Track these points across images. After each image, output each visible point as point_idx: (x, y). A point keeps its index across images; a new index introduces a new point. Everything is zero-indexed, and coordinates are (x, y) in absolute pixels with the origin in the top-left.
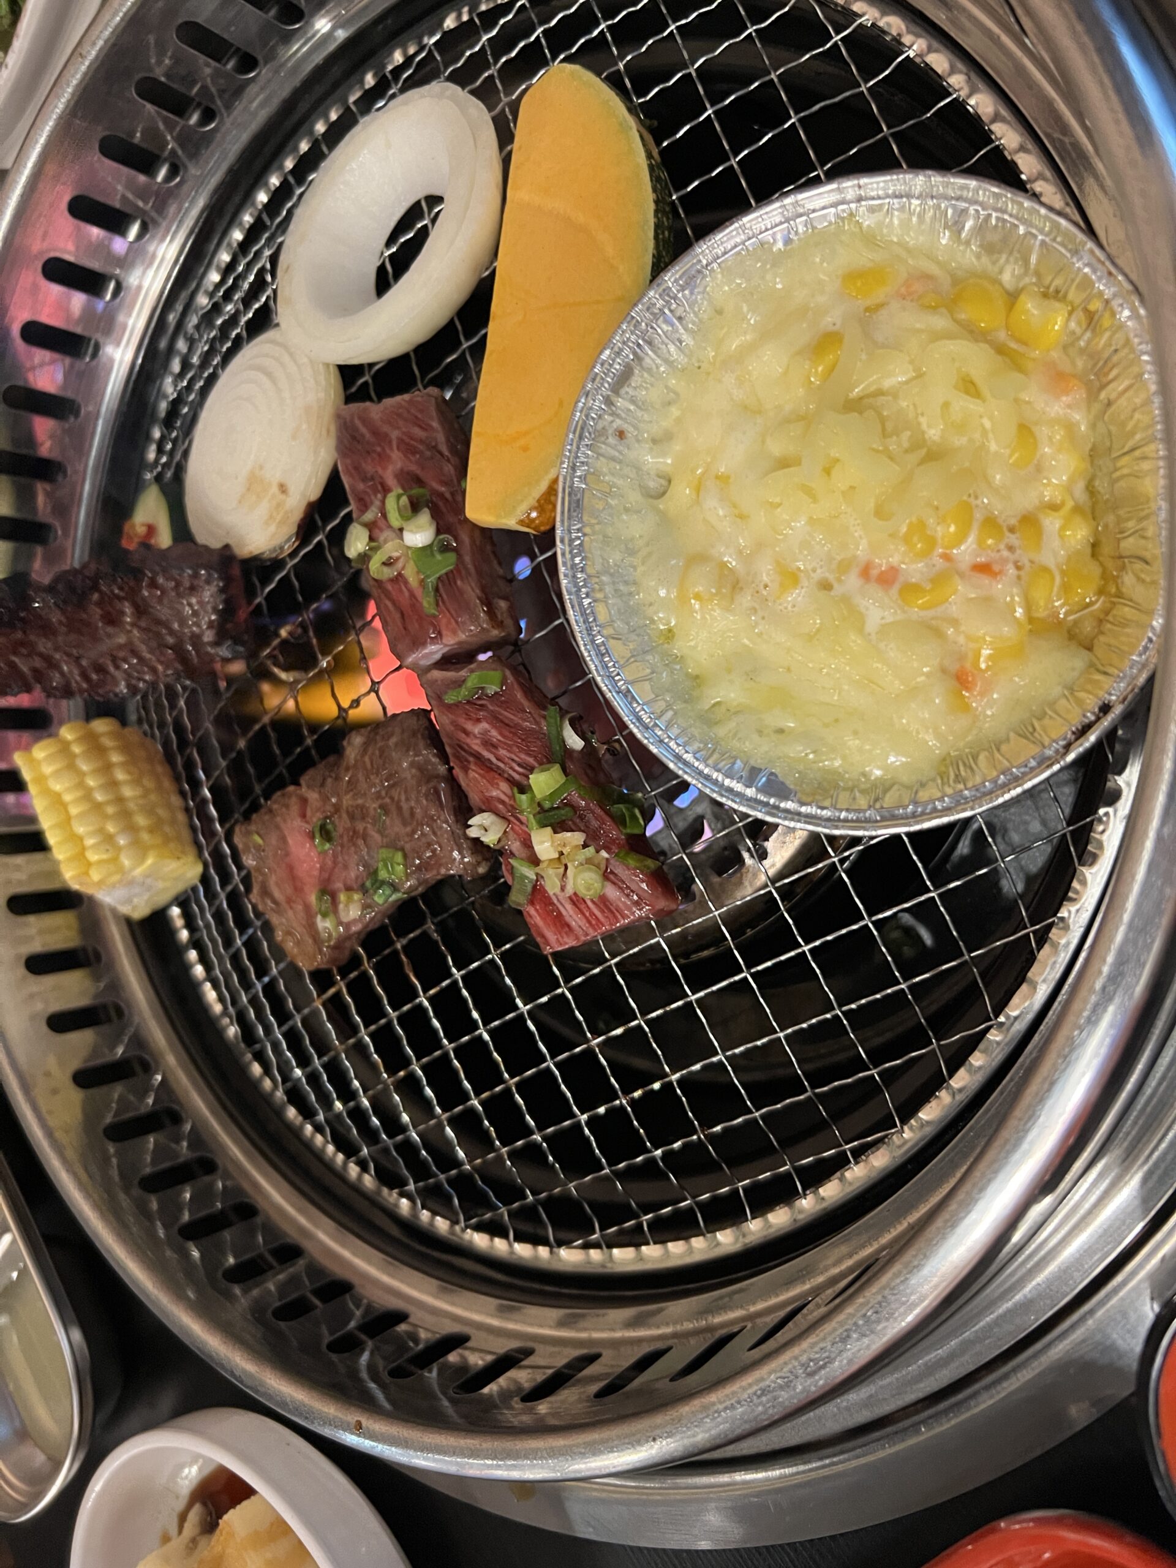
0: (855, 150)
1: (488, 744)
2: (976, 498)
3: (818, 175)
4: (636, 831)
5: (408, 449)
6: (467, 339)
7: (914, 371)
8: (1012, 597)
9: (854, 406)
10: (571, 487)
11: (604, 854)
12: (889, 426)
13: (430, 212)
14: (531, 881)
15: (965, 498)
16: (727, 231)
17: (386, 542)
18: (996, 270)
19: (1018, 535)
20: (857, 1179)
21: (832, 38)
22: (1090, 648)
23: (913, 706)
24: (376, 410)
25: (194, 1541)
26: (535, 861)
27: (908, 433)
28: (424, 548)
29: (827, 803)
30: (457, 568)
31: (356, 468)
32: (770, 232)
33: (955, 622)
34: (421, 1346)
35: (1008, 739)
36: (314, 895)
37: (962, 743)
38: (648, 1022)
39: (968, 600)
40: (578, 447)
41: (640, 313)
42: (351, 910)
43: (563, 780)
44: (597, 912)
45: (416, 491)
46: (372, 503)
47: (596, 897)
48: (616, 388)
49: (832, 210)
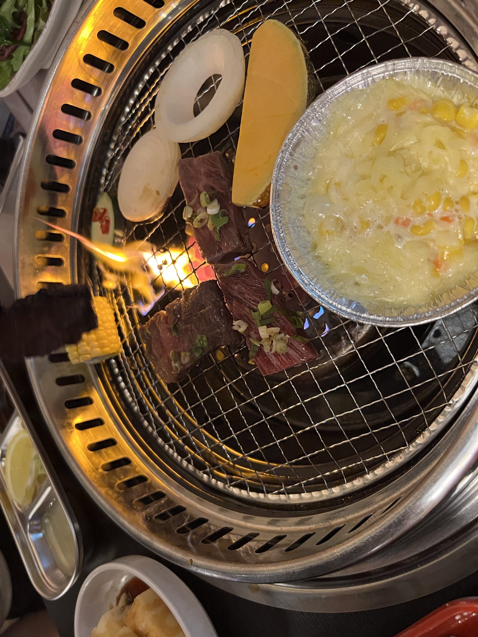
0: (390, 50)
1: (241, 293)
2: (443, 190)
3: (375, 61)
4: (301, 327)
5: (208, 175)
6: (231, 132)
7: (417, 139)
8: (457, 230)
9: (392, 154)
10: (276, 189)
11: (288, 336)
12: (407, 162)
13: (215, 81)
14: (258, 347)
15: (438, 190)
16: (339, 85)
17: (200, 213)
18: (450, 97)
19: (459, 205)
20: (391, 467)
21: (380, 5)
23: (416, 275)
24: (195, 161)
25: (123, 607)
26: (259, 339)
27: (415, 164)
28: (215, 215)
29: (381, 314)
30: (228, 222)
31: (187, 184)
32: (357, 85)
33: (433, 241)
34: (212, 533)
35: (455, 288)
36: (171, 353)
37: (436, 290)
38: (305, 403)
39: (439, 232)
40: (279, 173)
41: (304, 119)
42: (186, 359)
43: (271, 306)
44: (284, 359)
45: (212, 192)
46: (194, 197)
47: (284, 354)
48: (294, 149)
49: (383, 75)
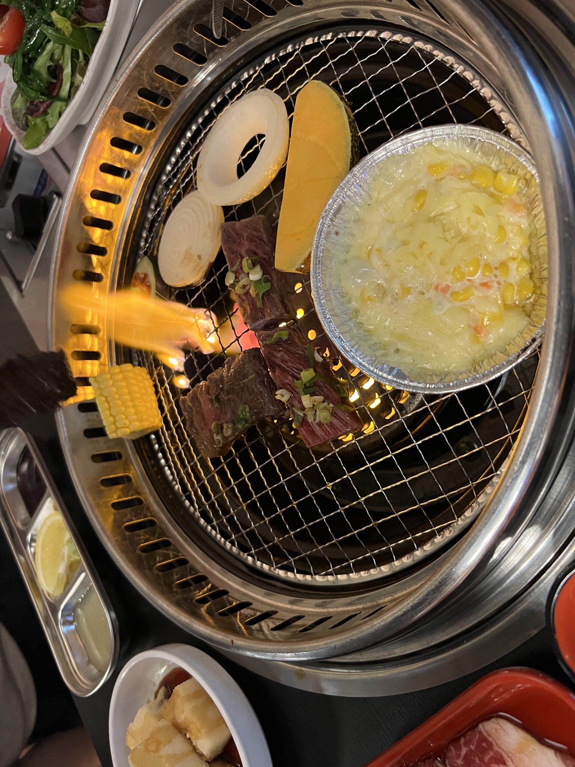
0: (433, 113)
1: (283, 361)
2: (481, 256)
3: (419, 124)
4: (346, 396)
5: (251, 240)
6: (275, 194)
7: (456, 205)
8: (496, 296)
9: (432, 220)
10: (317, 255)
11: (331, 405)
12: (446, 227)
13: (259, 141)
14: (301, 417)
15: (476, 256)
16: (379, 150)
17: (242, 279)
18: (489, 163)
19: (498, 270)
20: (440, 542)
21: (425, 66)
22: (529, 316)
23: (457, 341)
24: (238, 224)
25: (162, 702)
26: (303, 408)
27: (454, 230)
28: (258, 281)
29: (421, 381)
30: (271, 288)
31: (230, 249)
32: (396, 150)
33: (473, 307)
35: (496, 354)
36: (213, 426)
37: (477, 356)
38: (351, 476)
39: (479, 297)
40: (319, 239)
41: (344, 184)
42: (228, 432)
43: (314, 374)
44: (329, 430)
45: (254, 258)
46: (236, 263)
47: (328, 423)
48: (335, 215)
49: (422, 141)
